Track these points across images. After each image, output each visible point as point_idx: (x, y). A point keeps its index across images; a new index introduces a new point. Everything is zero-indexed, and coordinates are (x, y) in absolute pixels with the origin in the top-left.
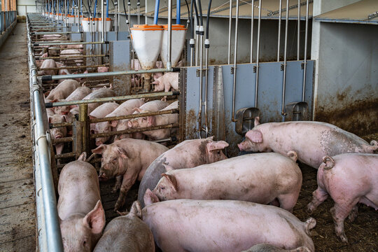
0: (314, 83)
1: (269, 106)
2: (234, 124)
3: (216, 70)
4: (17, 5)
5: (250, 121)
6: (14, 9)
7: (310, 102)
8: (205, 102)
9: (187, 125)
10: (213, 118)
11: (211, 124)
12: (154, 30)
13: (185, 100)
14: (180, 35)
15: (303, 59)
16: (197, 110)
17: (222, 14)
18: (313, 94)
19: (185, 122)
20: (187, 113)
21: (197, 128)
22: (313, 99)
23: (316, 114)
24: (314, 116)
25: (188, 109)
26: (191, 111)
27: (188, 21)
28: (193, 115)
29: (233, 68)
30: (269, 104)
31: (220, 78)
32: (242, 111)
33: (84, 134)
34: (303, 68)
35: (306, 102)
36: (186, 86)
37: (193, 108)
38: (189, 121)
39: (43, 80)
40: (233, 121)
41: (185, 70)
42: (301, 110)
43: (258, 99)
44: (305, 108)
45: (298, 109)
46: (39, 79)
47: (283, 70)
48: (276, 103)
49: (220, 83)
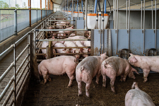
1: (136, 49)
3: (108, 31)
4: (53, 8)
5: (126, 55)
6: (52, 9)
8: (103, 45)
9: (94, 54)
10: (107, 52)
12: (94, 16)
14: (106, 18)
16: (99, 48)
17: (123, 9)
19: (93, 52)
20: (95, 49)
25: (95, 47)
26: (96, 48)
27: (110, 12)
28: (97, 50)
29: (116, 31)
30: (136, 48)
31: (110, 35)
32: (121, 50)
33: (50, 53)
34: (155, 33)
35: (157, 49)
36: (94, 37)
37: (97, 47)
38: (95, 52)
39: (36, 31)
40: (117, 54)
41: (93, 30)
42: (154, 53)
43: (130, 45)
44: (156, 51)
45: (152, 52)
46: (35, 30)
47: (143, 33)
48: (140, 48)
49: (110, 37)
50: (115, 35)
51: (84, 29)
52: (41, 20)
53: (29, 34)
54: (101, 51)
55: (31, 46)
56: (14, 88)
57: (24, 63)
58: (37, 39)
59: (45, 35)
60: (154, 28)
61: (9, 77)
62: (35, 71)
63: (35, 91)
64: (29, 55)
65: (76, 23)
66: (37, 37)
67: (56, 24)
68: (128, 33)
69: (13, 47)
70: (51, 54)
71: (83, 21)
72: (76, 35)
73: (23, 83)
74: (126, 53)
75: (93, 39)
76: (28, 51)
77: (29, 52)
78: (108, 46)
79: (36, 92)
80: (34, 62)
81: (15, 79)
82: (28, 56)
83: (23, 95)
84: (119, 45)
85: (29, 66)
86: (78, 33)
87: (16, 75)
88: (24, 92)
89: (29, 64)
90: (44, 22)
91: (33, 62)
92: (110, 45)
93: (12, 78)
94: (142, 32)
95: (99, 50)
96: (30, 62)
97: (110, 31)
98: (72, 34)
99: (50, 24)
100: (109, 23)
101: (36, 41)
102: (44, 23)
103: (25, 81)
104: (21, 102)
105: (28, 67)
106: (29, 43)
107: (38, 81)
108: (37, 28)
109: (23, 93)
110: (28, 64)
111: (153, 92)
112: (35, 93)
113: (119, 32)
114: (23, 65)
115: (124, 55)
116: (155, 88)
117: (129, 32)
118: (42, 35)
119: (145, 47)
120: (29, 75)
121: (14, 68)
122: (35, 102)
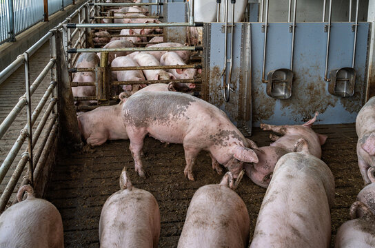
0: (368, 48)
1: (308, 70)
2: (264, 85)
3: (244, 28)
5: (284, 84)
7: (364, 70)
8: (231, 60)
9: (211, 81)
10: (241, 77)
11: (238, 83)
13: (209, 55)
15: (355, 21)
16: (222, 67)
18: (367, 61)
19: (208, 78)
20: (211, 69)
21: (222, 86)
22: (367, 66)
23: (371, 83)
24: (368, 85)
25: (212, 66)
26: (215, 68)
28: (218, 72)
29: (264, 26)
30: (309, 67)
31: (248, 36)
32: (273, 71)
33: (104, 79)
34: (354, 31)
35: (357, 69)
36: (209, 41)
37: (217, 65)
38: (213, 77)
39: (68, 27)
40: (264, 82)
41: (209, 25)
42: (349, 77)
43: (295, 61)
44: (353, 74)
45: (346, 75)
46: (65, 25)
47: (327, 31)
48: (318, 67)
49: (248, 40)
50: (260, 37)
51: (187, 21)
52: (74, 4)
53: (53, 33)
54: (226, 76)
55: (58, 62)
56: (30, 154)
57: (45, 101)
58: (69, 47)
59: (86, 41)
60: (353, 20)
61: (5, 140)
62: (70, 122)
63: (71, 167)
64: (55, 84)
65: (165, 9)
66: (69, 44)
67: (113, 13)
68: (292, 32)
69: (24, 61)
70: (106, 83)
71: (184, 6)
72: (165, 41)
73: (45, 148)
74: (285, 78)
75: (209, 46)
76: (52, 75)
77: (55, 77)
78: (243, 63)
79: (75, 167)
80: (67, 101)
81: (29, 132)
82: (54, 87)
83: (46, 172)
84: (268, 60)
85: (56, 111)
86: (170, 35)
87: (31, 125)
88: (47, 167)
89: (56, 106)
90: (85, 6)
91: (64, 102)
92: (248, 60)
93: (23, 131)
94: (324, 29)
95: (221, 71)
96: (56, 101)
97: (249, 27)
98: (157, 39)
99: (98, 14)
100: (249, 10)
101: (68, 52)
102: (84, 9)
103: (47, 142)
104: (43, 187)
105: (53, 113)
106: (55, 55)
107: (76, 144)
108: (68, 21)
109: (46, 169)
110: (54, 104)
111: (339, 163)
112: (72, 171)
113: (269, 29)
114: (43, 105)
115: (280, 84)
116: (346, 154)
117: (295, 29)
118: (80, 39)
119: (329, 65)
120: (56, 132)
121: (27, 107)
122: (73, 188)
